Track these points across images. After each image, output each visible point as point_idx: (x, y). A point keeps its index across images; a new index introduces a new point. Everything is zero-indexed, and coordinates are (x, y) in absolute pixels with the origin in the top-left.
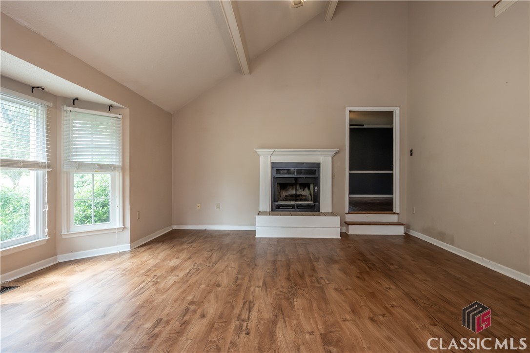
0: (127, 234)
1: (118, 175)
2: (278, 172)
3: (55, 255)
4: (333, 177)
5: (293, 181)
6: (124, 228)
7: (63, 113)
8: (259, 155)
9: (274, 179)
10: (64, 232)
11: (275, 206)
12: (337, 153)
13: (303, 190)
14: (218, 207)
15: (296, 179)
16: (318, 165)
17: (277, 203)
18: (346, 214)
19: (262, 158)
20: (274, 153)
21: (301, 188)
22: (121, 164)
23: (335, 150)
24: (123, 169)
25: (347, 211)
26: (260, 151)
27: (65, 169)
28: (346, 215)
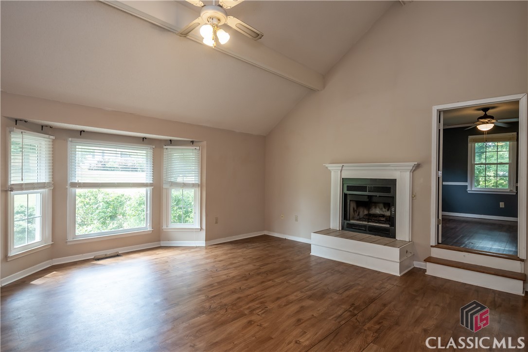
0: (203, 234)
1: (198, 190)
2: (350, 188)
3: (159, 241)
4: (413, 197)
5: (366, 199)
6: (201, 229)
7: (165, 150)
8: (330, 172)
9: (345, 196)
10: (164, 227)
11: (345, 224)
12: (418, 166)
13: (388, 210)
14: (296, 220)
15: (370, 197)
16: (394, 181)
17: (348, 222)
18: (432, 246)
19: (332, 173)
20: (343, 168)
21: (385, 208)
22: (199, 183)
23: (413, 164)
24: (200, 186)
25: (433, 242)
26: (331, 167)
27: (165, 186)
28: (432, 248)
